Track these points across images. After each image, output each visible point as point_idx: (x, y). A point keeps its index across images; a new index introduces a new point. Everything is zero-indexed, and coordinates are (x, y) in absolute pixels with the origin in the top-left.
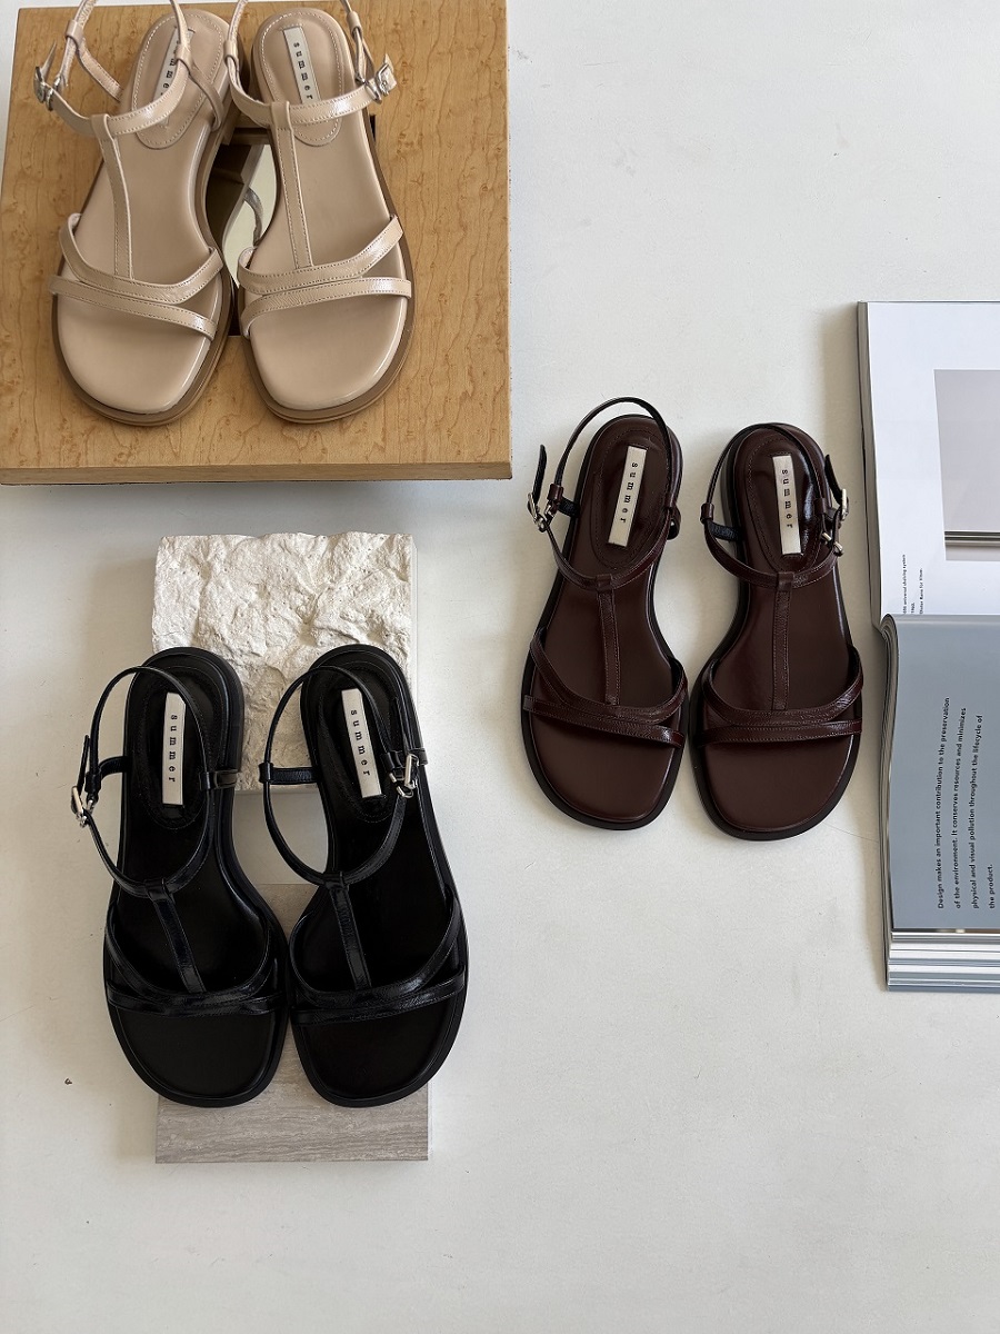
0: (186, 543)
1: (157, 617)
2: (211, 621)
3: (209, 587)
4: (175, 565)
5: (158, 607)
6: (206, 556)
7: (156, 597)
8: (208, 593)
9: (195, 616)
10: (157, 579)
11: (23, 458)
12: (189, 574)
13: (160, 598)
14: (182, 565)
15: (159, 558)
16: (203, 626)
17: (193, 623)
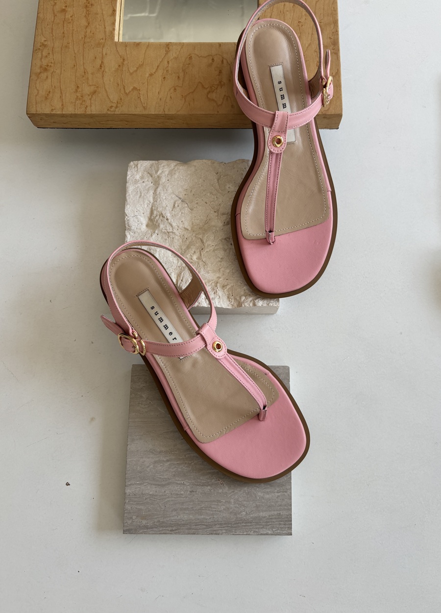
0: (145, 164)
1: (128, 206)
2: (160, 209)
3: (159, 189)
4: (138, 177)
5: (128, 200)
6: (157, 172)
7: (127, 195)
8: (158, 193)
9: (150, 206)
10: (128, 185)
11: (53, 108)
12: (147, 183)
13: (129, 195)
14: (142, 178)
15: (129, 173)
16: (155, 212)
17: (149, 211)
